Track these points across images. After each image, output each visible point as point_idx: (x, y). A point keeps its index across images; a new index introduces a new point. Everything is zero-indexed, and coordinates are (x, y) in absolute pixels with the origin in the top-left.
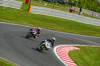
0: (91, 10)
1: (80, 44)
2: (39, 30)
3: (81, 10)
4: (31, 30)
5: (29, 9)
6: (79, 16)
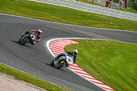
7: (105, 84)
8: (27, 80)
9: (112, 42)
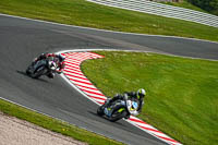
7: (145, 122)
8: (22, 116)
9: (155, 55)
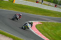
0: (48, 2)
1: (42, 20)
2: (20, 15)
3: (42, 2)
4: (15, 15)
5: (13, 1)
6: (41, 5)
